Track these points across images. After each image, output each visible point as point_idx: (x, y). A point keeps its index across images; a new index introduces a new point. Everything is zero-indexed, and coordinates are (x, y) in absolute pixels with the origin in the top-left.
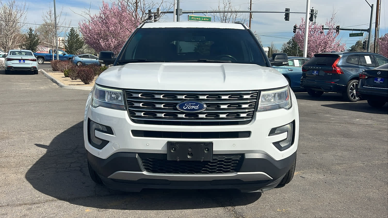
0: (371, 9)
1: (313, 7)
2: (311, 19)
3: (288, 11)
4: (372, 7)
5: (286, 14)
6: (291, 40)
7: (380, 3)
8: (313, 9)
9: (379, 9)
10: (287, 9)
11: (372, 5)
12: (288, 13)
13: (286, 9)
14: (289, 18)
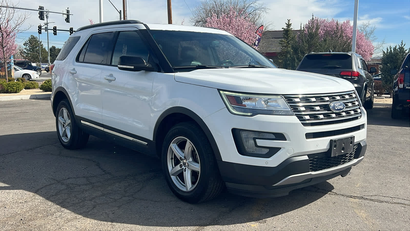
0: (119, 14)
1: (68, 8)
2: (68, 20)
3: (42, 9)
4: (120, 13)
5: (40, 12)
6: (27, 41)
7: (126, 10)
8: (69, 10)
9: (126, 16)
10: (41, 7)
11: (120, 11)
12: (42, 11)
13: (39, 6)
14: (44, 17)
